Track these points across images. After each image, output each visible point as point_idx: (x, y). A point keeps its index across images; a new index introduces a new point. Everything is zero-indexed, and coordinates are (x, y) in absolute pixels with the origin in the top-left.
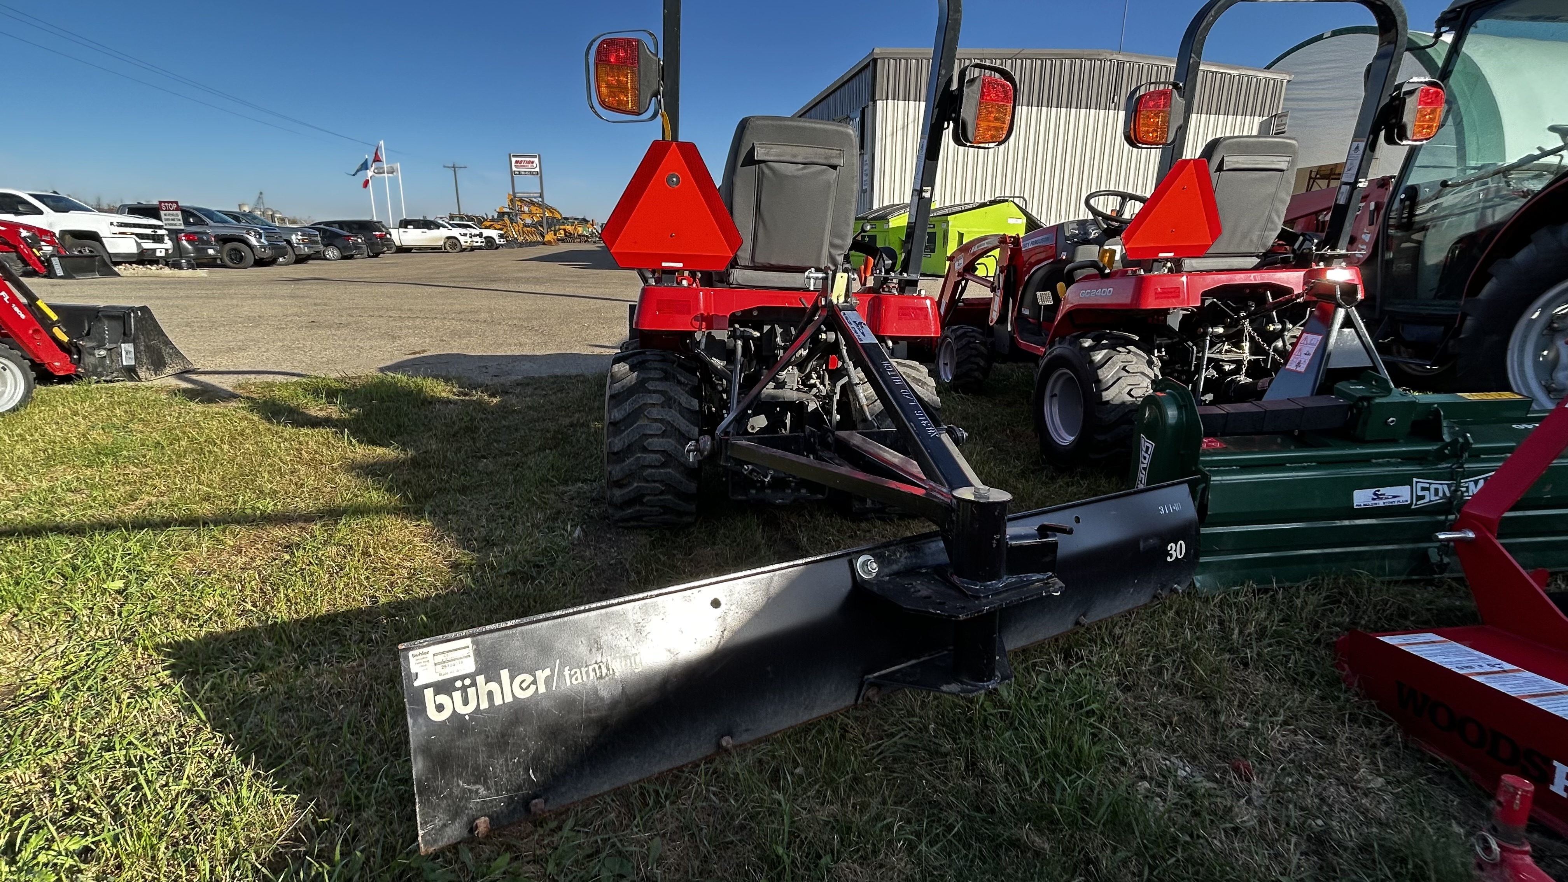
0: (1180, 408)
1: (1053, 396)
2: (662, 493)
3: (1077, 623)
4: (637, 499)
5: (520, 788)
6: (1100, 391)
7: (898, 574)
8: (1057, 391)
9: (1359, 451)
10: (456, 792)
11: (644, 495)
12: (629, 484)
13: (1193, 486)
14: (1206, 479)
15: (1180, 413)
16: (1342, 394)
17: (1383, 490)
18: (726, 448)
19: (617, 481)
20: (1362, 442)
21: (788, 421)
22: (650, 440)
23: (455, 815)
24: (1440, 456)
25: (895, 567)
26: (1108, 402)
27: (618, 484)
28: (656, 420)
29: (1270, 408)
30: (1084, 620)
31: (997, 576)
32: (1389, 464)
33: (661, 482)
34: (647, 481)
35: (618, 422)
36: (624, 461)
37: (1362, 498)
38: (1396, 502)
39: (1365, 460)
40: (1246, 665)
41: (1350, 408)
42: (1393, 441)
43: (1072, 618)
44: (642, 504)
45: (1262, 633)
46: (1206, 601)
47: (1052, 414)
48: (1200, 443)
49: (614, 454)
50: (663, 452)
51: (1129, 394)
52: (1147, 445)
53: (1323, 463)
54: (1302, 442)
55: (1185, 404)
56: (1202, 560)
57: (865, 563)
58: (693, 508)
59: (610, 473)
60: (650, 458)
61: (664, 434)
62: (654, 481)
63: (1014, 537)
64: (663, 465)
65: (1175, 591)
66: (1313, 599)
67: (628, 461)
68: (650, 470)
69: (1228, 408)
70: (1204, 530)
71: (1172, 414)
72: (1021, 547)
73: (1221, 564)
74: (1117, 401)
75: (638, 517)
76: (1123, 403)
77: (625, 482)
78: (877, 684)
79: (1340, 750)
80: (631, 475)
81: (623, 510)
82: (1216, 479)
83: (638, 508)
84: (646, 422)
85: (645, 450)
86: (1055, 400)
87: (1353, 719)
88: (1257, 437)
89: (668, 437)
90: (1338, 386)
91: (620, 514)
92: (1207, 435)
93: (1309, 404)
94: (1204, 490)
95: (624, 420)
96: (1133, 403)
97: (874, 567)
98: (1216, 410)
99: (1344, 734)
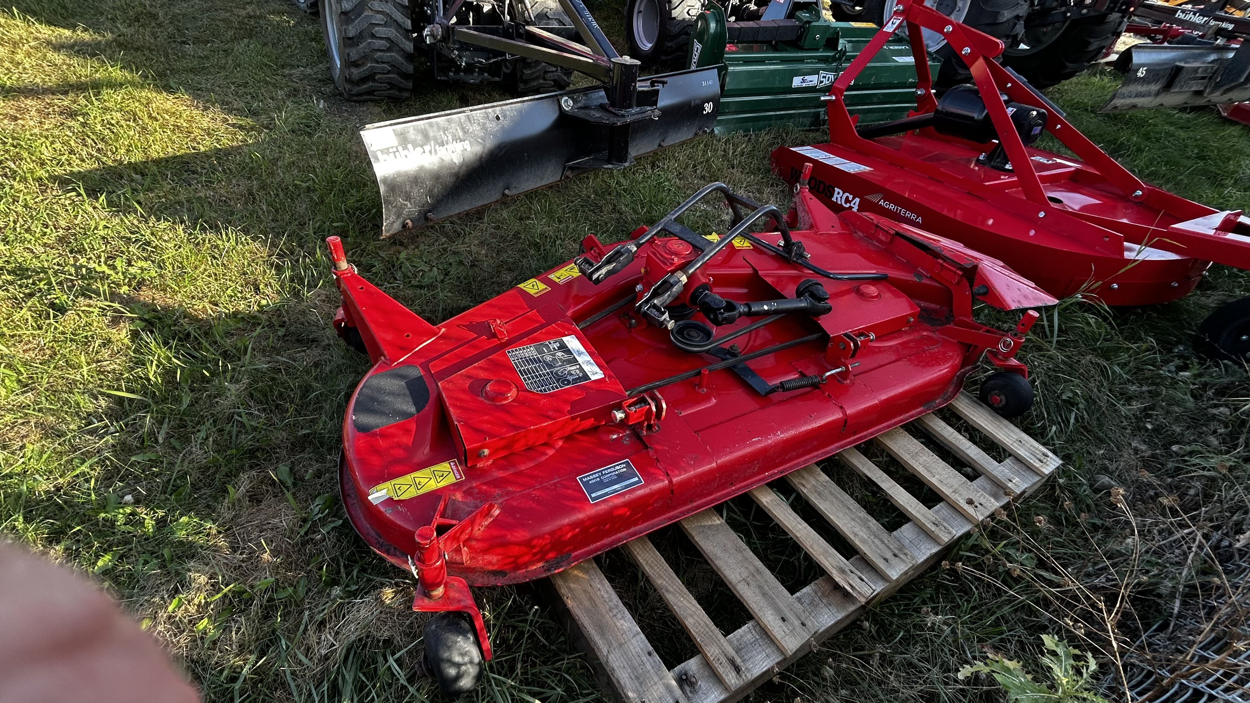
0: (717, 22)
1: (640, 12)
2: (389, 72)
3: (660, 145)
4: (370, 77)
5: (423, 206)
6: (671, 10)
7: (581, 108)
8: (642, 9)
9: (800, 54)
10: (399, 204)
11: (375, 74)
12: (363, 64)
13: (720, 70)
14: (725, 68)
15: (717, 26)
16: (799, 19)
17: (806, 77)
18: (453, 34)
19: (355, 61)
20: (802, 49)
21: (471, 19)
22: (377, 28)
23: (399, 216)
24: (834, 59)
25: (579, 105)
26: (675, 18)
27: (355, 64)
28: (378, 12)
29: (763, 25)
30: (662, 144)
31: (630, 106)
32: (811, 63)
33: (388, 63)
34: (378, 62)
35: (349, 12)
36: (358, 45)
37: (797, 82)
38: (811, 84)
39: (801, 60)
40: (733, 168)
41: (801, 27)
42: (816, 50)
43: (657, 142)
44: (374, 80)
45: (742, 154)
46: (719, 140)
47: (638, 25)
48: (725, 46)
49: (349, 39)
50: (388, 39)
51: (688, 13)
52: (698, 46)
53: (783, 61)
54: (776, 49)
55: (720, 21)
56: (719, 118)
57: (566, 101)
58: (410, 85)
59: (348, 55)
60: (379, 43)
61: (385, 25)
62: (383, 63)
63: (640, 87)
64: (389, 50)
65: (705, 132)
66: (767, 137)
67: (361, 46)
68: (379, 54)
69: (743, 24)
70: (722, 100)
71: (713, 25)
72: (643, 91)
73: (727, 121)
74: (680, 18)
75: (370, 92)
76: (684, 19)
77: (360, 62)
78: (572, 168)
79: (765, 195)
80: (365, 57)
81: (359, 86)
82: (731, 69)
83: (371, 84)
84: (370, 13)
85: (373, 36)
86: (641, 15)
87: (772, 185)
88: (755, 45)
89: (389, 27)
90: (797, 13)
91: (356, 90)
92: (729, 43)
93: (782, 24)
94: (725, 74)
95: (353, 10)
96: (690, 20)
97: (571, 102)
98: (736, 26)
99: (767, 190)
